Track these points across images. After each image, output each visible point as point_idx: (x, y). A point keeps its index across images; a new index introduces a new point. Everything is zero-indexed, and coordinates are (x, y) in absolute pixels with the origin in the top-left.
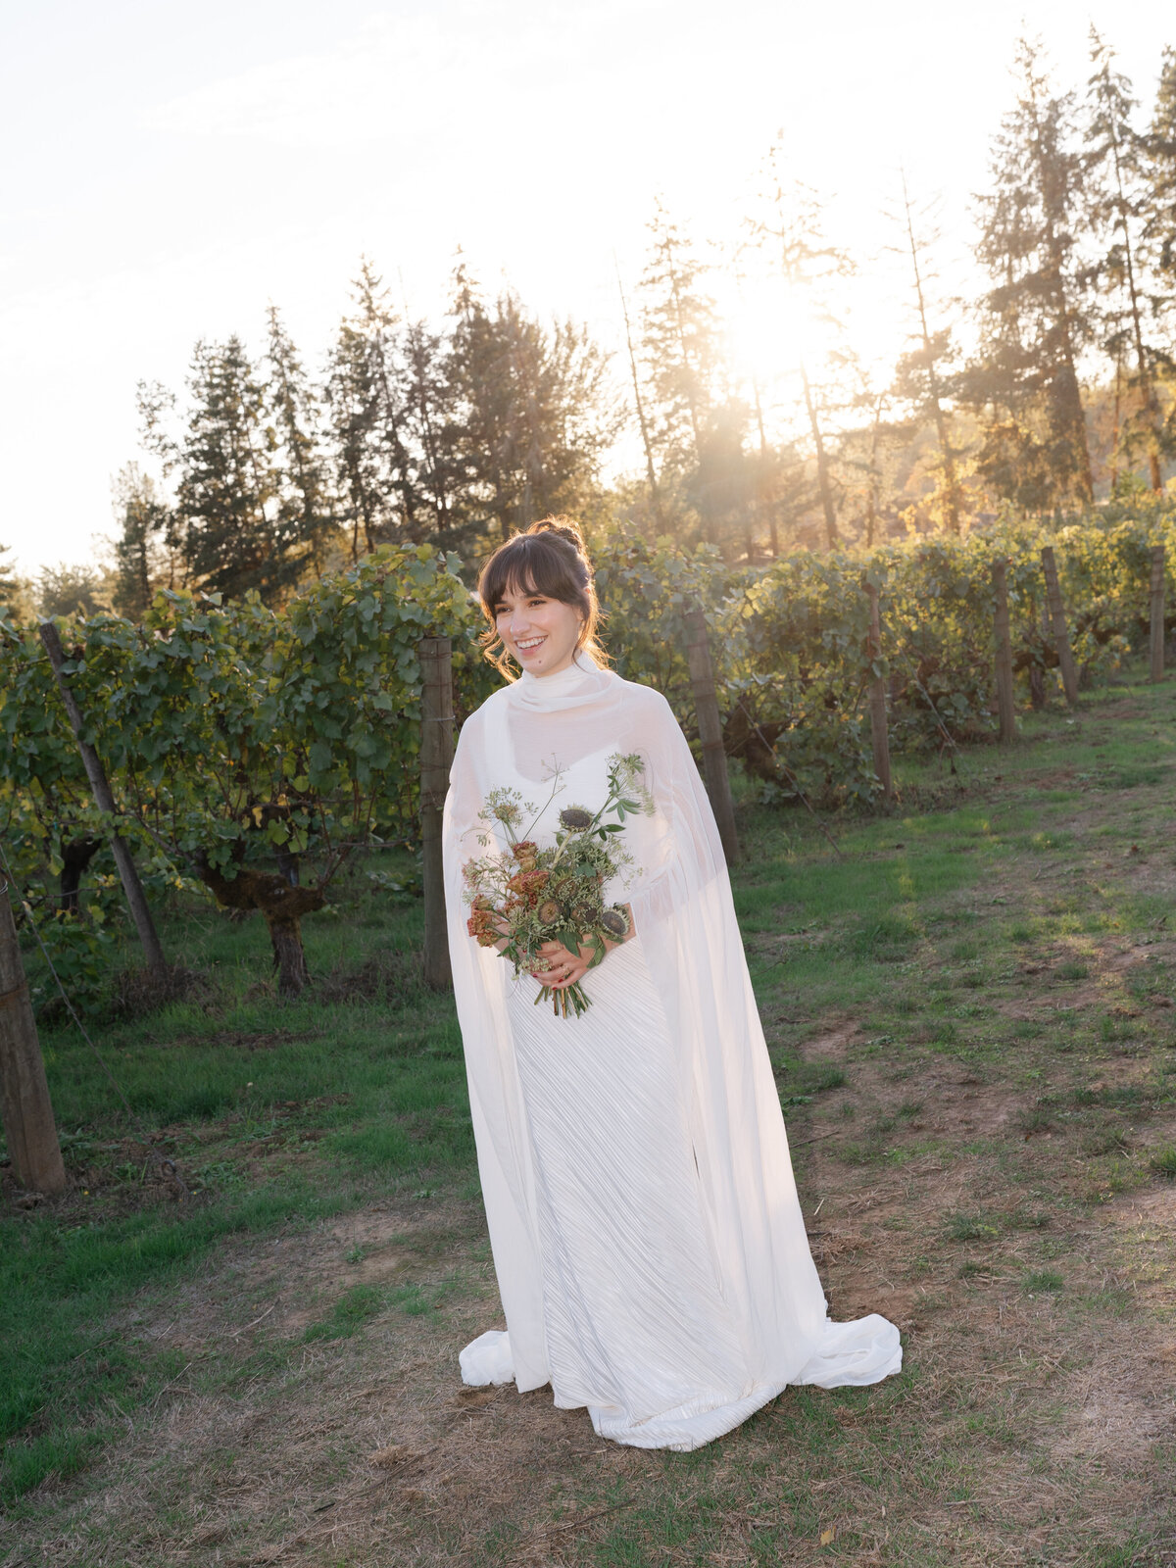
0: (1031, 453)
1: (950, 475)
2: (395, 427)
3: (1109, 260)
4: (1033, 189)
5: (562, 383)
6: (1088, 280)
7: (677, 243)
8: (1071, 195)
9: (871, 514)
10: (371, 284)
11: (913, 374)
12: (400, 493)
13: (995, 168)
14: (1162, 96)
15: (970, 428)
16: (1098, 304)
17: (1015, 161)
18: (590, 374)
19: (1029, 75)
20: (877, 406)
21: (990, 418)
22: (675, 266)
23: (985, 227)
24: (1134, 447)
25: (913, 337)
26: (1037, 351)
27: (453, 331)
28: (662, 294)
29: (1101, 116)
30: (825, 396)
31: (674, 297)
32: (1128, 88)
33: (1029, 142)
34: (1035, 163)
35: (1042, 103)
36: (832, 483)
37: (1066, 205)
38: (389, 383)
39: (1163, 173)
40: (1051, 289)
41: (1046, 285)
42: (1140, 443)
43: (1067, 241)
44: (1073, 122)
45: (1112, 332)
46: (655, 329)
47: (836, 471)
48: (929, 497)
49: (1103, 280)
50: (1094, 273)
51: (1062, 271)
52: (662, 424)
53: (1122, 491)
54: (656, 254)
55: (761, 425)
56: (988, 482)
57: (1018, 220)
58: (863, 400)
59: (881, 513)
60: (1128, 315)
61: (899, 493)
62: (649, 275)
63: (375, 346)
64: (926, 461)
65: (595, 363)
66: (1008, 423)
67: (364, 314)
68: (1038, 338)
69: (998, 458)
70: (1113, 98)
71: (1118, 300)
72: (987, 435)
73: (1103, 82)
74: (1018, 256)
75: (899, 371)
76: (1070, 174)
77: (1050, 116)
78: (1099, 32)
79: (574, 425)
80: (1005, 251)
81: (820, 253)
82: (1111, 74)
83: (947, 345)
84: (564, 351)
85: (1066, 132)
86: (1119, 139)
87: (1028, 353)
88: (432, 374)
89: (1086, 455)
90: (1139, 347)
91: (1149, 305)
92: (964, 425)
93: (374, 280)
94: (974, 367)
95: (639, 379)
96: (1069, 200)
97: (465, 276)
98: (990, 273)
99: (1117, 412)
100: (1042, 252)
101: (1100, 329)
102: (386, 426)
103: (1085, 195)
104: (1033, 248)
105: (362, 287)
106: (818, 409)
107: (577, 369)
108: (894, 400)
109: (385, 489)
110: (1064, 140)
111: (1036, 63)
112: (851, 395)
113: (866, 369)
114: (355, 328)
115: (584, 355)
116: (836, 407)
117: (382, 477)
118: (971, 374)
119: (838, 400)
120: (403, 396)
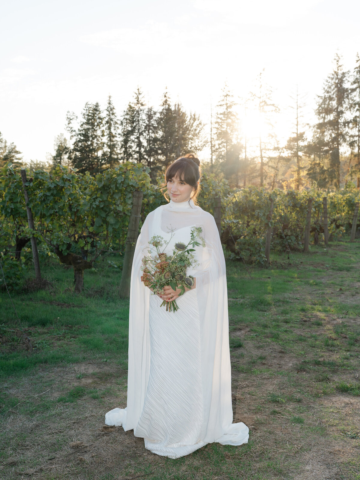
0: (323, 172)
1: (299, 174)
2: (139, 135)
3: (353, 120)
4: (334, 96)
5: (190, 130)
6: (346, 124)
7: (229, 96)
8: (345, 100)
9: (274, 182)
10: (139, 94)
11: (292, 144)
12: (138, 155)
13: (324, 88)
15: (306, 161)
16: (349, 132)
17: (330, 88)
18: (198, 129)
19: (337, 64)
20: (280, 151)
21: (313, 160)
22: (228, 102)
23: (319, 105)
24: (353, 174)
25: (293, 133)
26: (329, 142)
27: (161, 111)
28: (223, 109)
29: (357, 79)
30: (265, 146)
31: (226, 111)
33: (335, 83)
34: (336, 89)
35: (340, 72)
36: (264, 171)
37: (343, 102)
38: (140, 123)
40: (335, 125)
41: (334, 124)
42: (355, 173)
43: (342, 112)
44: (348, 79)
45: (351, 141)
46: (219, 119)
47: (266, 168)
48: (291, 179)
49: (351, 125)
50: (348, 123)
51: (339, 121)
52: (217, 147)
53: (348, 186)
54: (223, 98)
55: (246, 152)
56: (309, 178)
57: (329, 104)
58: (276, 149)
59: (277, 182)
60: (357, 136)
61: (283, 177)
62: (220, 104)
63: (138, 111)
64: (292, 169)
65: (200, 126)
66: (318, 162)
67: (136, 102)
68: (330, 139)
69: (313, 171)
71: (354, 132)
72: (311, 164)
73: (359, 69)
74: (327, 115)
75: (288, 142)
76: (345, 94)
77: (342, 76)
79: (192, 143)
80: (324, 113)
81: (270, 105)
83: (303, 137)
84: (192, 121)
85: (346, 82)
87: (326, 143)
88: (153, 122)
89: (339, 174)
90: (359, 146)
92: (305, 160)
93: (140, 93)
94: (310, 144)
95: (212, 133)
96: (344, 101)
97: (167, 96)
98: (319, 118)
99: (350, 163)
100: (334, 114)
101: (348, 139)
102: (137, 135)
103: (349, 100)
104: (332, 113)
105: (137, 94)
106: (263, 149)
107: (195, 127)
108: (285, 150)
109: (134, 153)
110: (345, 84)
111: (340, 61)
112: (273, 147)
113: (279, 140)
114: (133, 105)
115: (198, 123)
116: (268, 150)
117: (133, 149)
118: (309, 146)
119: (269, 148)
120: (143, 127)
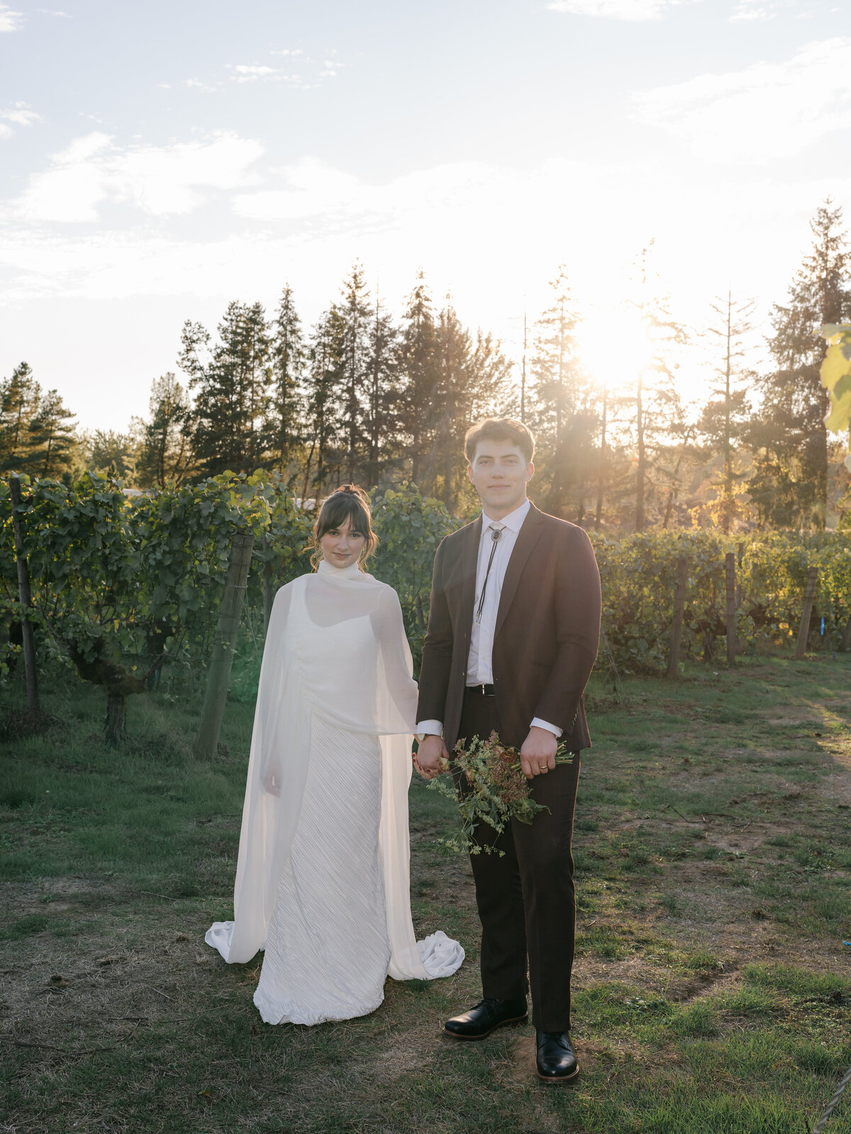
0: (786, 486)
1: (728, 489)
2: (353, 384)
4: (817, 310)
5: (476, 376)
7: (569, 299)
9: (669, 506)
10: (357, 287)
11: (714, 417)
12: (348, 430)
15: (748, 461)
17: (807, 289)
18: (497, 374)
19: (826, 235)
20: (686, 434)
21: (762, 457)
22: (565, 314)
23: (779, 329)
25: (718, 392)
26: (802, 417)
27: (405, 328)
28: (551, 332)
30: (651, 420)
31: (560, 334)
33: (819, 278)
34: (821, 293)
35: (832, 255)
36: (646, 480)
38: (356, 355)
47: (651, 474)
48: (710, 503)
54: (554, 304)
55: (604, 433)
56: (753, 501)
57: (803, 329)
58: (677, 428)
59: (676, 508)
61: (691, 496)
62: (546, 317)
63: (351, 328)
64: (713, 479)
65: (501, 368)
66: (774, 463)
67: (348, 305)
68: (804, 410)
69: (763, 485)
72: (758, 469)
74: (799, 352)
75: (705, 412)
76: (843, 305)
77: (836, 264)
79: (479, 407)
80: (791, 347)
81: (665, 324)
83: (742, 403)
84: (482, 356)
85: (846, 276)
87: (795, 418)
88: (386, 354)
89: (825, 494)
92: (743, 458)
93: (360, 285)
94: (757, 420)
95: (526, 385)
97: (422, 295)
98: (778, 359)
100: (816, 353)
102: (348, 383)
104: (811, 349)
105: (351, 287)
106: (645, 428)
107: (488, 370)
108: (699, 432)
109: (338, 425)
110: (843, 281)
111: (832, 228)
112: (669, 423)
113: (683, 408)
114: (340, 314)
115: (495, 360)
116: (658, 429)
117: (338, 417)
118: (754, 425)
119: (660, 425)
120: (364, 365)
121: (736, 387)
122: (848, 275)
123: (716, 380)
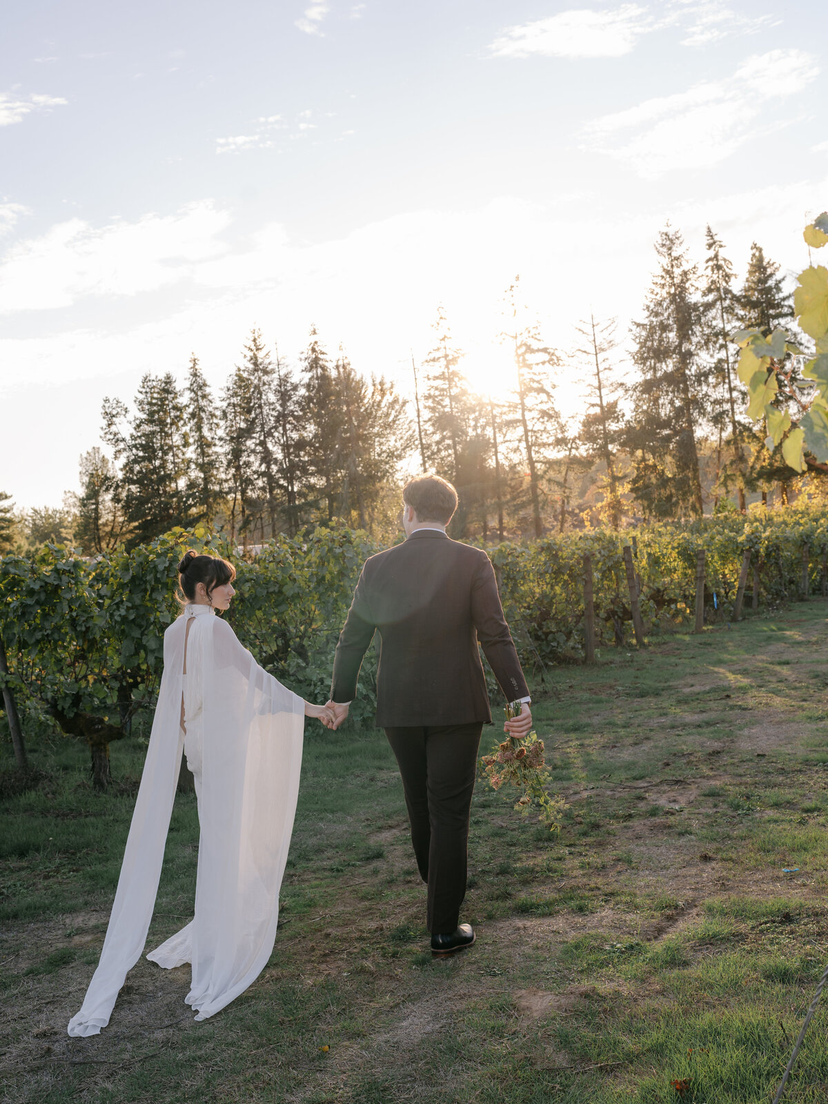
0: (664, 482)
1: (613, 490)
2: (265, 437)
3: (716, 368)
4: (671, 322)
5: (375, 417)
6: (702, 379)
7: (450, 338)
8: (693, 327)
9: (563, 512)
10: (257, 349)
11: (593, 428)
12: (265, 479)
14: (751, 273)
15: (627, 465)
16: (710, 394)
17: (660, 305)
18: (393, 413)
19: (670, 254)
20: (569, 446)
21: (640, 458)
22: (448, 352)
23: (640, 343)
25: (593, 405)
26: (670, 419)
27: (306, 380)
28: (438, 368)
29: (713, 282)
30: (537, 437)
31: (446, 370)
32: (730, 266)
34: (672, 307)
35: (677, 272)
36: (539, 492)
37: (690, 332)
38: (264, 410)
39: (750, 318)
40: (679, 383)
41: (677, 380)
42: (732, 480)
43: (690, 354)
44: (696, 284)
45: (717, 411)
46: (433, 389)
47: (543, 485)
48: (599, 505)
49: (711, 379)
50: (706, 375)
51: (687, 372)
52: (434, 448)
53: (721, 509)
54: (437, 344)
55: (496, 453)
56: (636, 498)
57: (661, 341)
59: (569, 513)
60: (727, 402)
61: (581, 501)
62: (431, 356)
63: (257, 387)
64: (599, 484)
65: (397, 407)
66: (651, 463)
67: (251, 366)
68: (670, 412)
69: (643, 483)
70: (721, 272)
71: (721, 392)
72: (638, 469)
73: (715, 262)
74: (660, 361)
75: (584, 425)
76: (693, 315)
77: (682, 280)
78: (714, 232)
79: (381, 444)
80: (652, 358)
81: (538, 350)
82: (720, 258)
83: (615, 412)
84: (378, 398)
85: (692, 290)
86: (723, 296)
87: (664, 420)
88: (291, 406)
89: (699, 485)
90: (734, 422)
91: (740, 396)
92: (623, 461)
93: (260, 347)
94: (630, 426)
95: (421, 419)
96: (692, 330)
97: (317, 349)
98: (642, 369)
99: (719, 460)
100: (675, 360)
101: (709, 409)
102: (260, 437)
103: (702, 328)
104: (670, 357)
105: (252, 350)
106: (532, 445)
107: (385, 410)
108: (581, 443)
109: (256, 476)
110: (690, 294)
111: (674, 248)
112: (553, 438)
113: (563, 423)
114: (245, 375)
115: (390, 401)
116: (544, 445)
117: (254, 469)
118: (629, 430)
119: (545, 440)
120: (272, 419)
121: (608, 399)
122: (694, 288)
123: (590, 395)
